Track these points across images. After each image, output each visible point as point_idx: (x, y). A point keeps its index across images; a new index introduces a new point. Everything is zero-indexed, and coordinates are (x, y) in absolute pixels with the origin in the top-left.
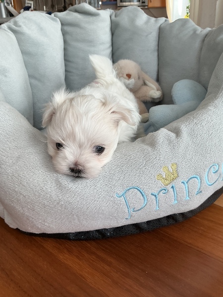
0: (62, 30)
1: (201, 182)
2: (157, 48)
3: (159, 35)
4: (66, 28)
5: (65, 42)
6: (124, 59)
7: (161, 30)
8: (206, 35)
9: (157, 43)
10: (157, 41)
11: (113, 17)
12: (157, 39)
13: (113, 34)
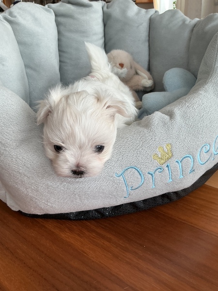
0: (56, 21)
1: (194, 161)
3: (150, 26)
4: (59, 19)
5: (59, 32)
6: (116, 49)
7: (151, 21)
8: (195, 25)
9: (147, 34)
10: (148, 31)
11: (105, 9)
12: (148, 29)
13: (105, 25)
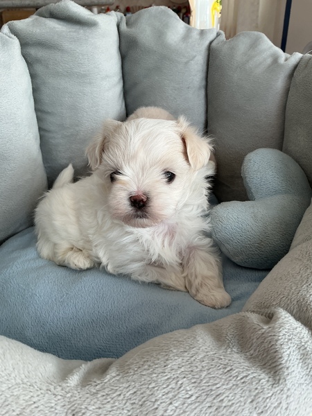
2: (204, 83)
11: (124, 27)
12: (205, 68)
